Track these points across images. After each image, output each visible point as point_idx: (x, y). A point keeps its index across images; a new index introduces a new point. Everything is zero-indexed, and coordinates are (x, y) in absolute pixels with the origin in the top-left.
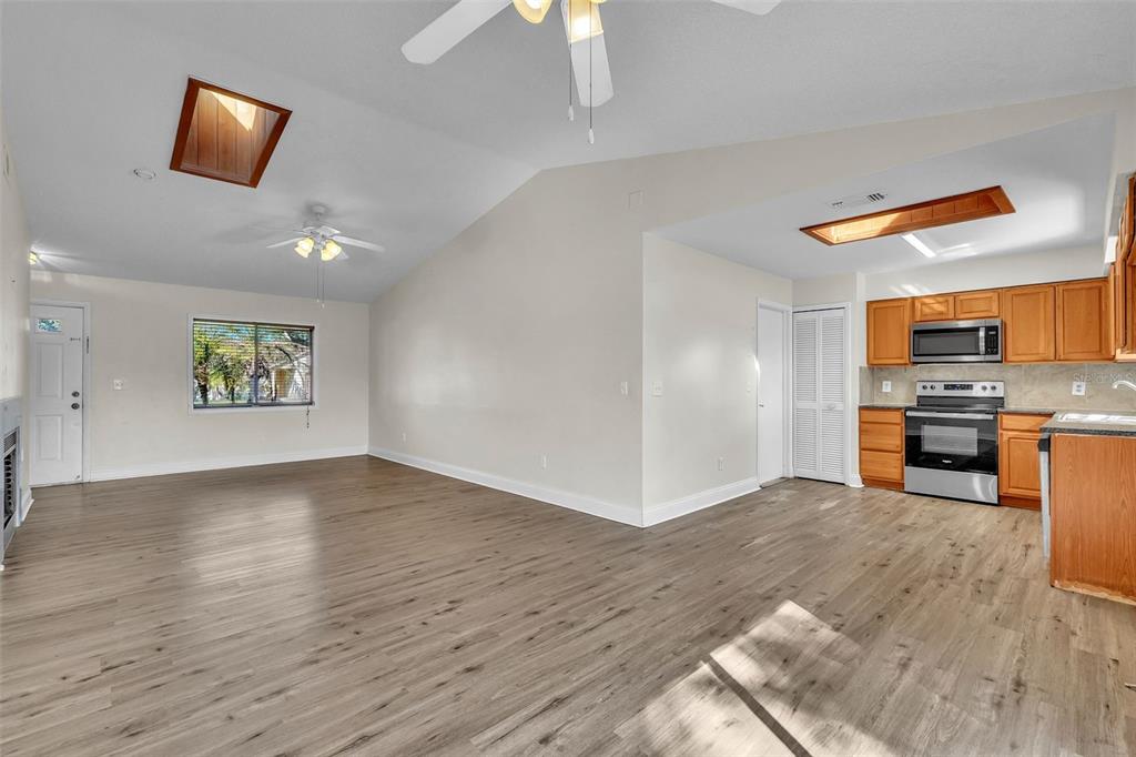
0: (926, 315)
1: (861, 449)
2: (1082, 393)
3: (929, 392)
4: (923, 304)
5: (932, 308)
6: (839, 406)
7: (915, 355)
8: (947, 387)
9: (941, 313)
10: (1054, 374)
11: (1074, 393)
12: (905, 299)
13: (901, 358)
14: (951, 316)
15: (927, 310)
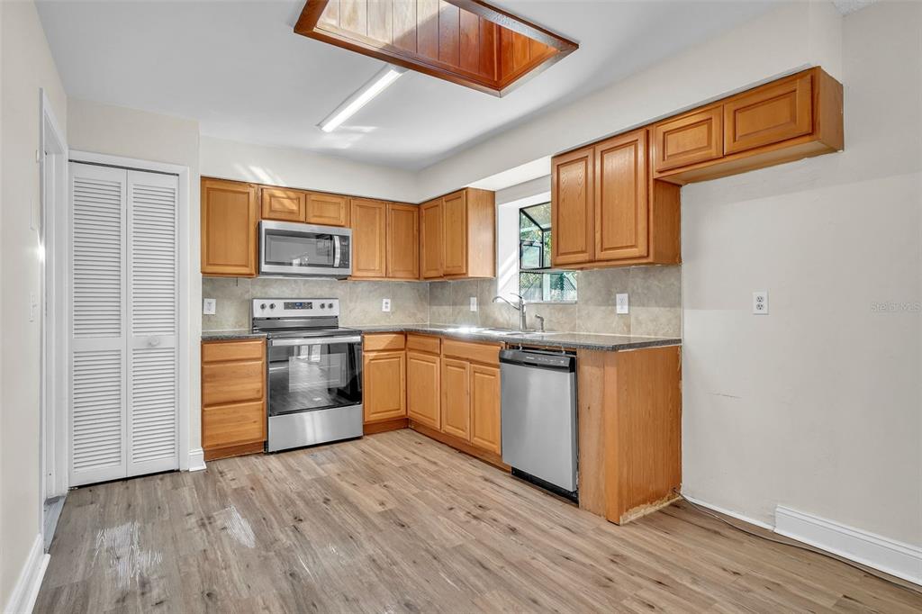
0: (275, 211)
1: (205, 405)
2: (388, 310)
3: (268, 313)
4: (272, 196)
5: (282, 204)
6: (168, 340)
7: (266, 263)
8: (287, 306)
9: (291, 212)
10: (370, 292)
11: (384, 310)
12: (250, 185)
13: (246, 266)
14: (302, 219)
15: (276, 206)
